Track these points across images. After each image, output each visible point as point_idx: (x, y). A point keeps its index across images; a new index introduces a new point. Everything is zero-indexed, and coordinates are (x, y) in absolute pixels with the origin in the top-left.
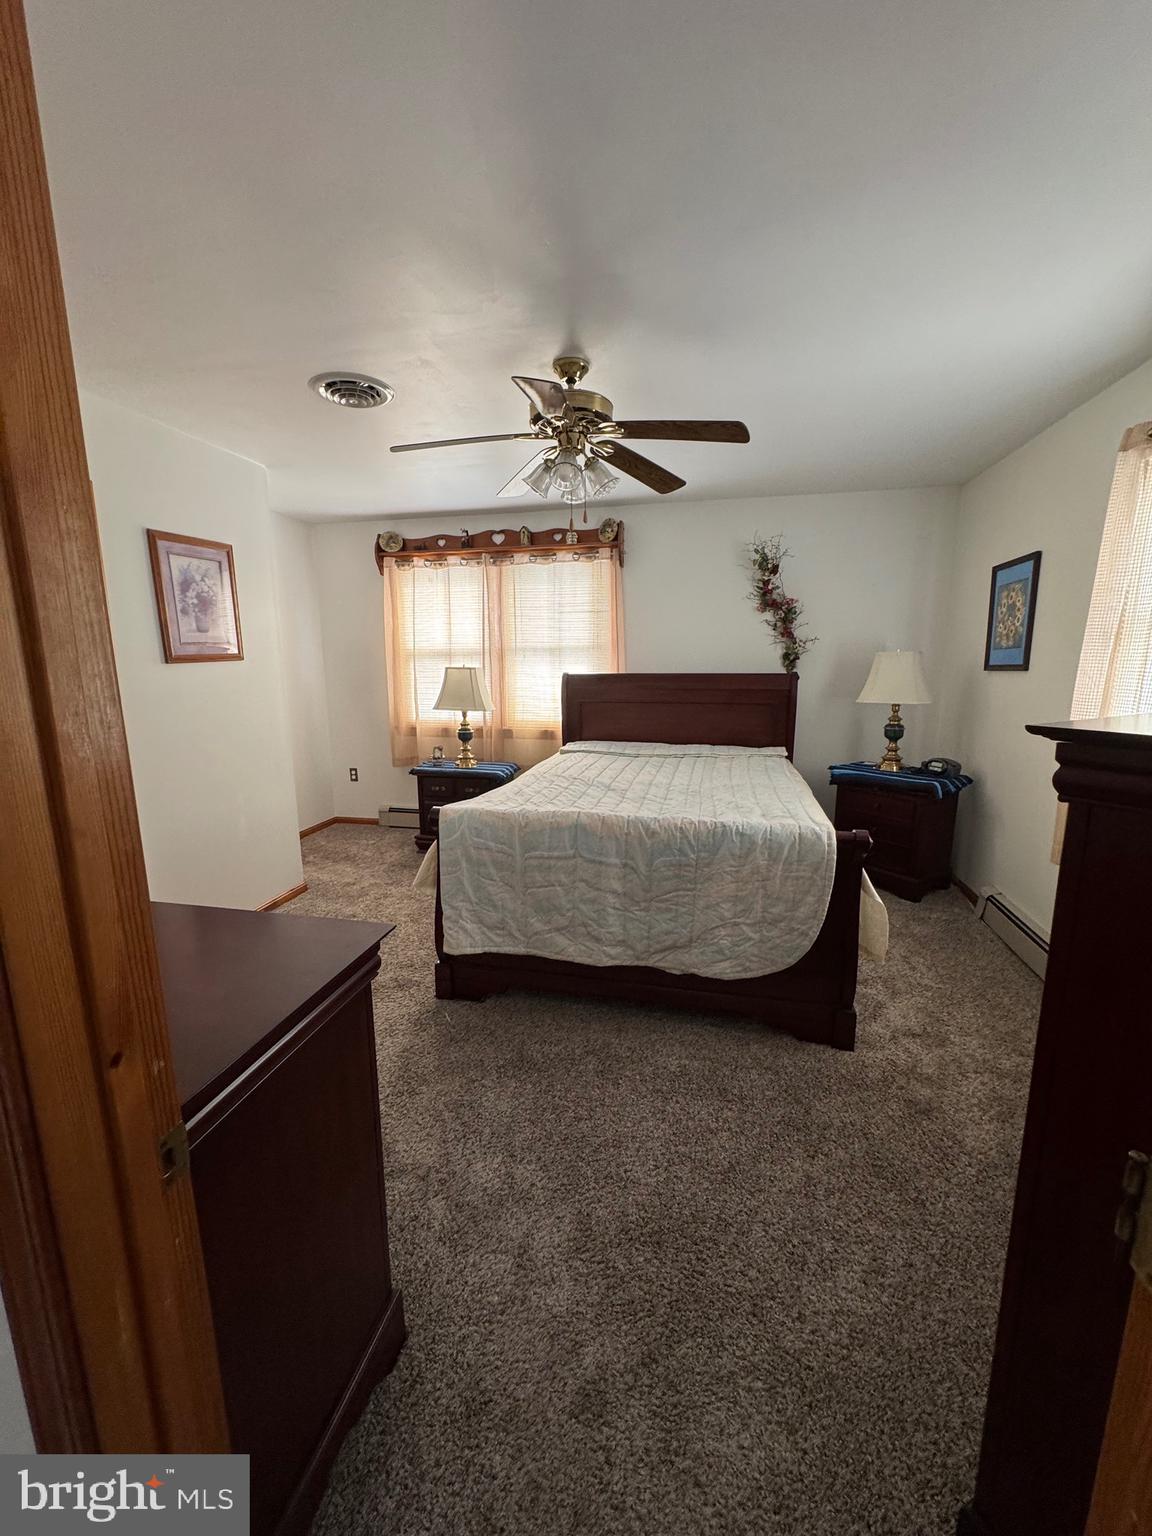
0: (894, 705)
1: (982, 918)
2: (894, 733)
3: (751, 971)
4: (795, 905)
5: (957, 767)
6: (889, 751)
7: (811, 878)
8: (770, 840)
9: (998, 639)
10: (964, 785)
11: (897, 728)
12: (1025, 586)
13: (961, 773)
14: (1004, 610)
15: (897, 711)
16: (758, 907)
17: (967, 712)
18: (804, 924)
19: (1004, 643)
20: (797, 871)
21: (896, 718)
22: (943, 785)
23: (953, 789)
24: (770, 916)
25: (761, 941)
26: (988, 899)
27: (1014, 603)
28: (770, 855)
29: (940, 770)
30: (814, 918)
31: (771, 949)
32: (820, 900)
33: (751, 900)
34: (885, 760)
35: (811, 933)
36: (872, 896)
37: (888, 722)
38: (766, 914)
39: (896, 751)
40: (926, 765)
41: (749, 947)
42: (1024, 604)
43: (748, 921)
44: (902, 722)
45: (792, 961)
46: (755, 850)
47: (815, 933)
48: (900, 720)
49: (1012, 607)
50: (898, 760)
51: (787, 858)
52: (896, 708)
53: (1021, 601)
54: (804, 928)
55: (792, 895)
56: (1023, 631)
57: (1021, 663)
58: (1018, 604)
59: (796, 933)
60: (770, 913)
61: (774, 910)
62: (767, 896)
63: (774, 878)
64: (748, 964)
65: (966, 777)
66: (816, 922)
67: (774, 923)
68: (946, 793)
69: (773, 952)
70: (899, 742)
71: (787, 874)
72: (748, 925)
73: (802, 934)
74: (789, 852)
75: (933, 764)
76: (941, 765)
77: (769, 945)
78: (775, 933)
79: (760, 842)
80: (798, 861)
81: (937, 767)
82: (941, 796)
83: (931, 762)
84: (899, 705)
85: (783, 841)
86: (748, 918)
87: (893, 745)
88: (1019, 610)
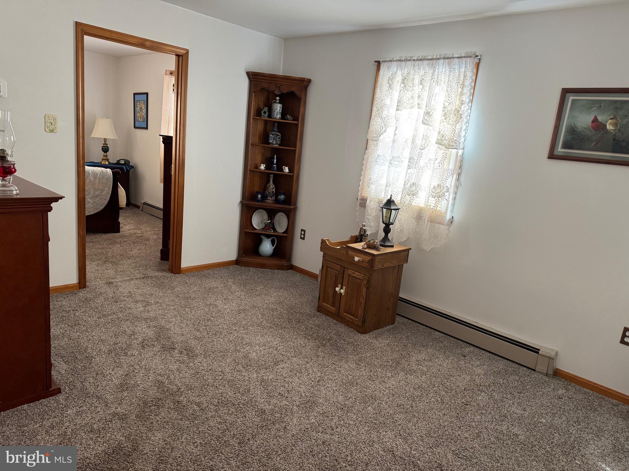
0: (105, 139)
1: (142, 211)
2: (105, 149)
3: (91, 212)
4: (102, 191)
5: (129, 162)
6: (104, 156)
7: (106, 183)
8: (94, 172)
9: (137, 118)
10: (132, 168)
11: (106, 148)
12: (145, 102)
13: (130, 165)
14: (139, 109)
15: (106, 141)
16: (92, 192)
17: (129, 143)
18: (105, 196)
19: (139, 120)
20: (102, 181)
21: (105, 144)
22: (126, 168)
23: (129, 169)
24: (96, 195)
25: (93, 203)
26: (143, 204)
27: (141, 107)
28: (94, 177)
29: (123, 163)
30: (108, 194)
31: (96, 205)
32: (109, 189)
33: (90, 190)
34: (103, 160)
35: (107, 198)
36: (121, 188)
37: (103, 145)
38: (94, 195)
39: (107, 156)
40: (118, 161)
41: (90, 205)
42: (145, 108)
43: (89, 197)
44: (108, 146)
45: (102, 208)
46: (90, 175)
47: (108, 199)
48: (107, 145)
49: (141, 108)
50: (108, 160)
51: (99, 177)
52: (105, 140)
53: (144, 107)
54: (105, 197)
55: (101, 188)
56: (145, 116)
57: (146, 127)
58: (143, 108)
59: (103, 199)
60: (95, 194)
61: (97, 193)
62: (94, 189)
63: (96, 183)
64: (90, 210)
65: (132, 166)
66: (108, 195)
67: (97, 197)
68: (127, 170)
69: (97, 206)
70: (107, 153)
71: (99, 182)
72: (89, 198)
73: (105, 199)
74: (99, 175)
75: (121, 161)
76: (124, 161)
77: (96, 203)
78: (97, 200)
79: (91, 173)
80: (102, 178)
81: (122, 162)
82: (126, 172)
83: (120, 160)
84: (106, 139)
85: (97, 172)
86: (89, 196)
87: (105, 154)
88: (143, 110)
